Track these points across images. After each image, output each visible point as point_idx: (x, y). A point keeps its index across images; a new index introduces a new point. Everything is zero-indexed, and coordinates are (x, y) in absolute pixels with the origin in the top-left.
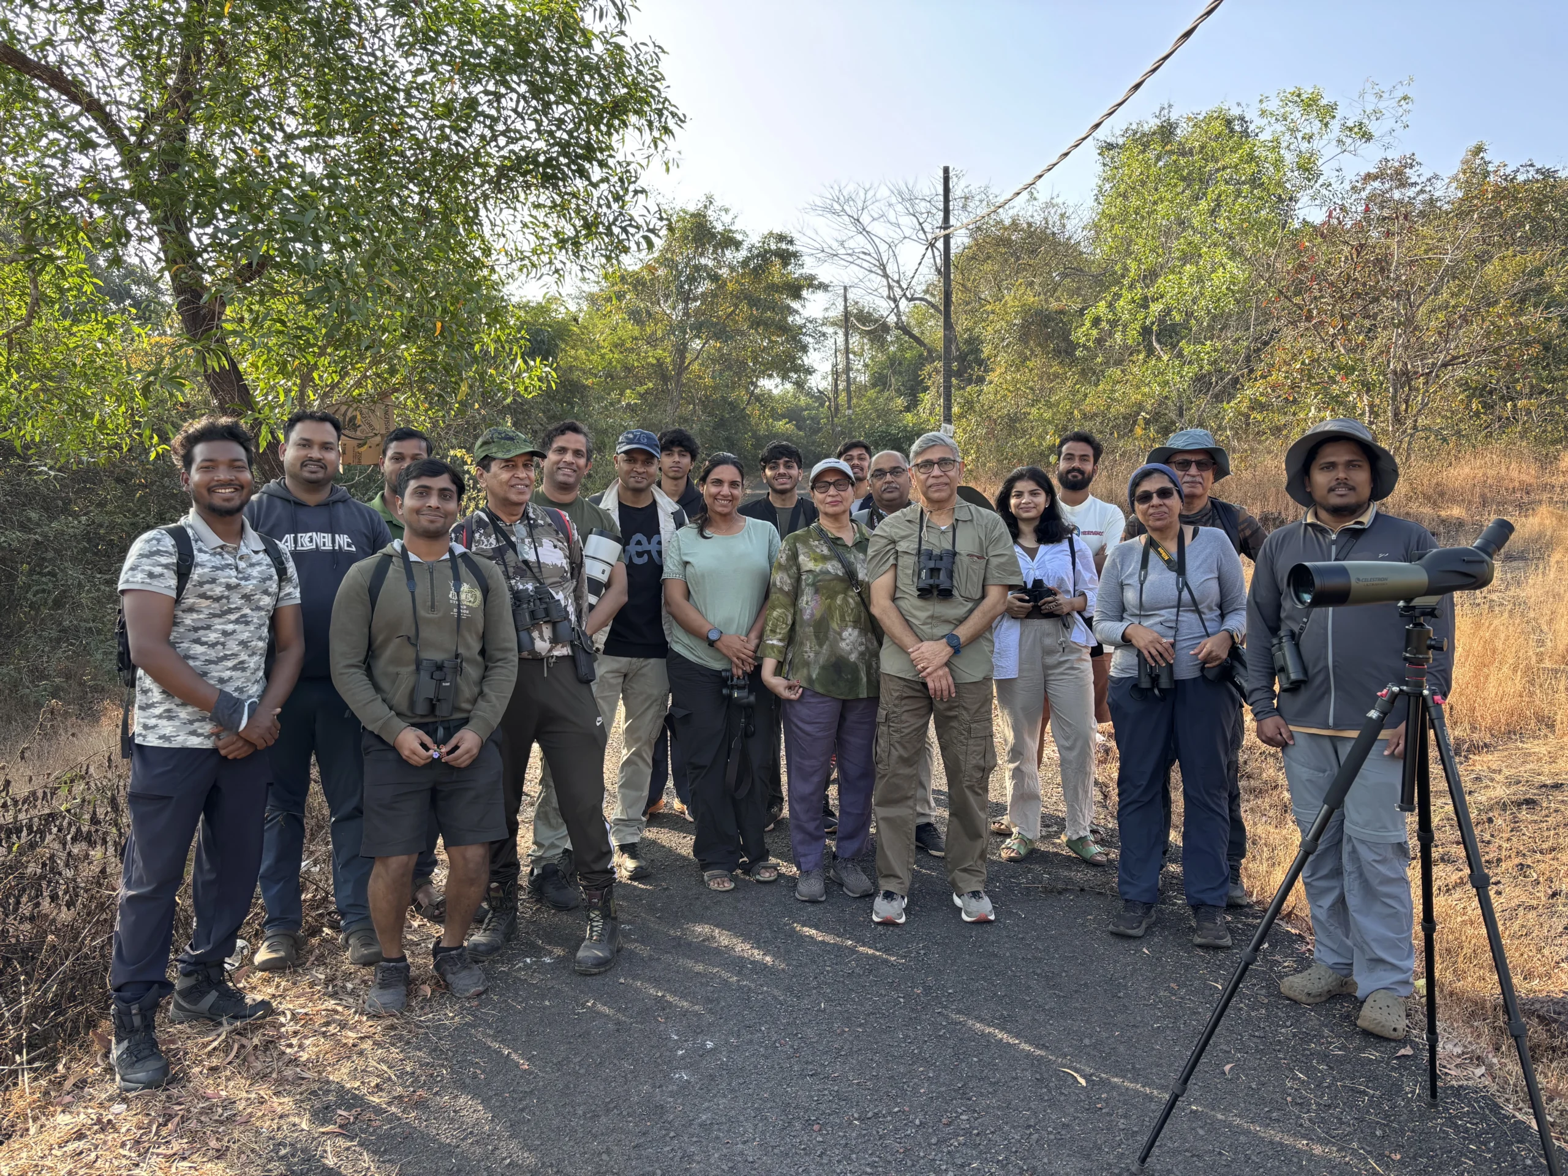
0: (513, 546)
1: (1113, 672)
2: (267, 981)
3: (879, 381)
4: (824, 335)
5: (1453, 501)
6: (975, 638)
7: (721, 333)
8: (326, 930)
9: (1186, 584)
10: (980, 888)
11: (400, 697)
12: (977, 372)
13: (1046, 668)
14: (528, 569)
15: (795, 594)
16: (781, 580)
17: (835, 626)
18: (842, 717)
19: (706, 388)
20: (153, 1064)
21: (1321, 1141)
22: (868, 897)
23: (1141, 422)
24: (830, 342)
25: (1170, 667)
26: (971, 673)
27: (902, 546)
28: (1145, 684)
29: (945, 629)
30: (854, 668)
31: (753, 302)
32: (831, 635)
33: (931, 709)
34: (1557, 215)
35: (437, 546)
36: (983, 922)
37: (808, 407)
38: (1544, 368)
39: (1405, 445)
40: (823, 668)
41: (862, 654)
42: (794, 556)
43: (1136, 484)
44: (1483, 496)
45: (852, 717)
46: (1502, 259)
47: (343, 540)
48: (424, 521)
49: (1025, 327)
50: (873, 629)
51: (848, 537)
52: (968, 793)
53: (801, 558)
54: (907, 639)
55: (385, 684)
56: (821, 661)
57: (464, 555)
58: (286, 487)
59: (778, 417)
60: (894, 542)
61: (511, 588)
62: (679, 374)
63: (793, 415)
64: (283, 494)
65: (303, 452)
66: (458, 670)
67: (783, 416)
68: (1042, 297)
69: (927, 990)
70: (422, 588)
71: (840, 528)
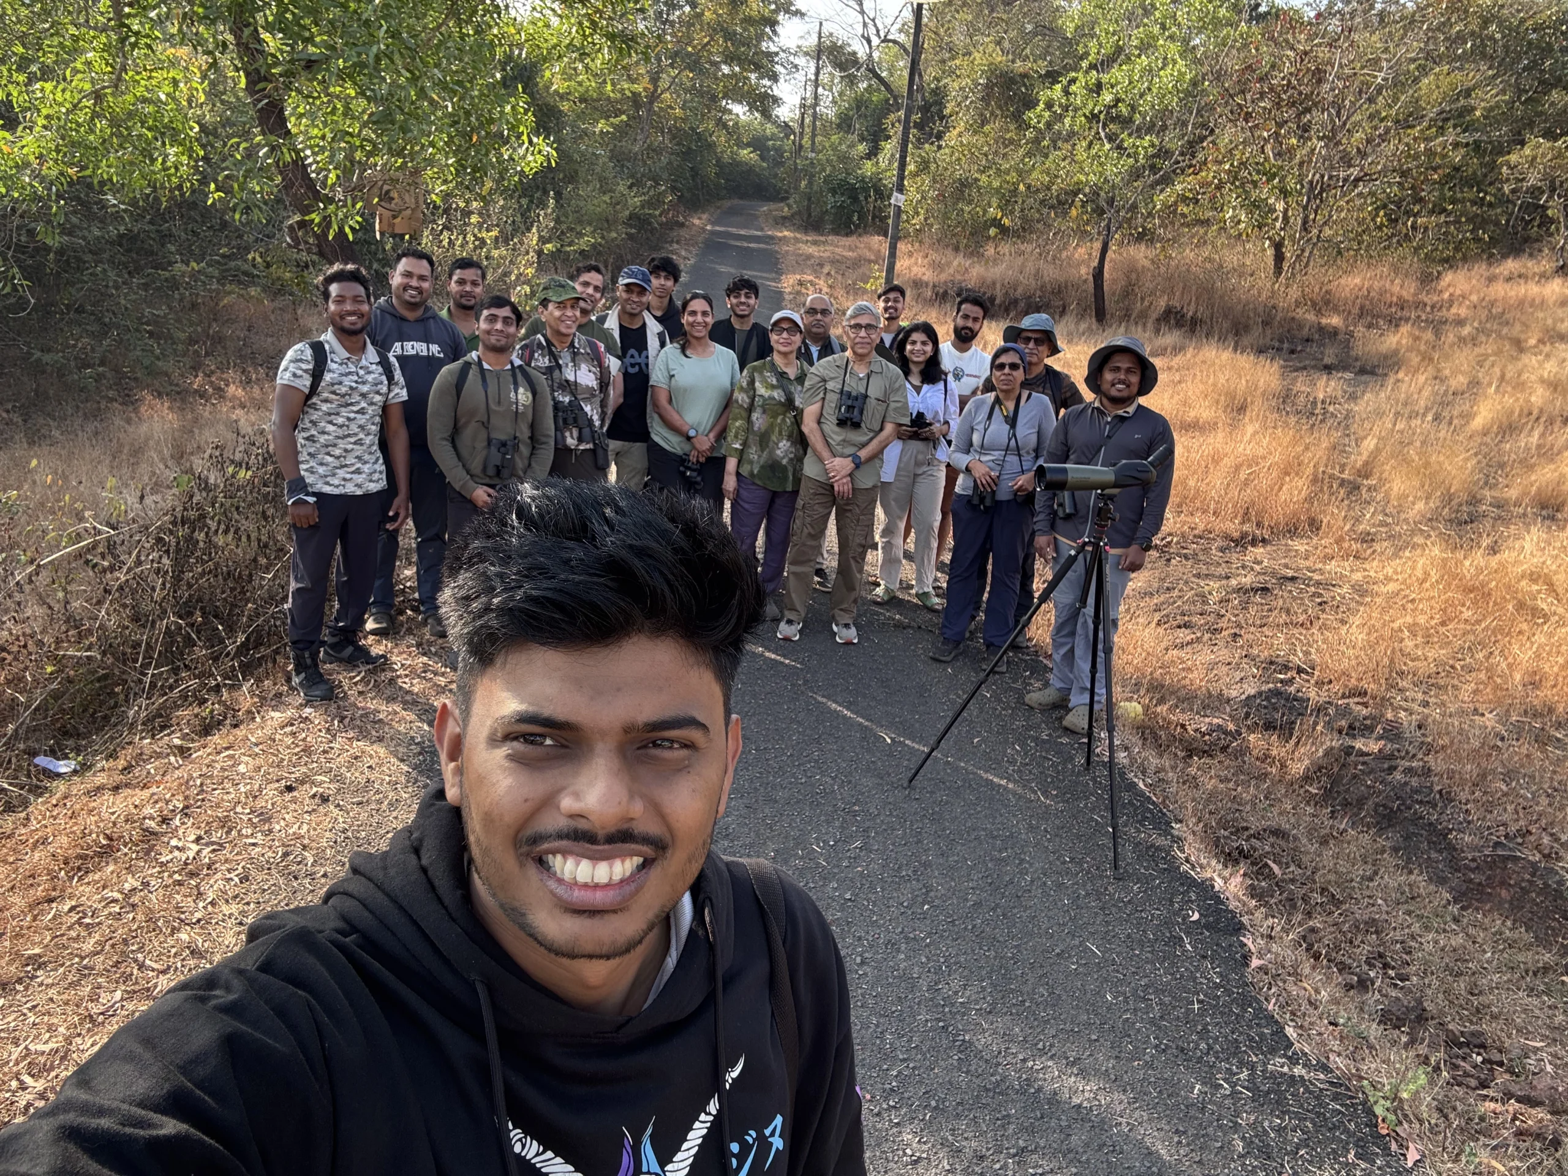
0: (559, 367)
1: (957, 489)
2: (379, 642)
3: (844, 123)
4: (796, 66)
5: (1336, 310)
6: (871, 459)
7: (694, 64)
8: (409, 612)
9: (1014, 435)
10: (850, 622)
11: (476, 465)
12: (938, 127)
13: (916, 475)
14: (570, 387)
15: (750, 409)
16: (741, 398)
17: (774, 438)
18: (772, 502)
19: (676, 119)
20: (323, 687)
21: (1015, 782)
22: (777, 621)
23: (1078, 204)
24: (800, 76)
25: (993, 492)
26: (866, 481)
27: (830, 385)
28: (976, 501)
29: (850, 450)
30: (784, 469)
31: (729, 36)
32: (771, 444)
33: (834, 502)
34: (1498, 36)
35: (502, 358)
36: (849, 643)
37: (773, 137)
38: (1450, 189)
39: (1307, 254)
40: (762, 467)
41: (791, 460)
42: (752, 382)
43: (996, 356)
44: (1362, 308)
45: (779, 502)
46: (1437, 75)
47: (435, 349)
48: (493, 340)
49: (989, 86)
50: (801, 442)
51: (792, 372)
52: (852, 562)
53: (757, 384)
54: (825, 453)
55: (464, 452)
56: (762, 462)
57: (520, 367)
58: (392, 305)
59: (740, 145)
60: (825, 381)
61: (554, 399)
62: (651, 103)
63: (758, 144)
64: (391, 310)
65: (406, 281)
66: (516, 448)
67: (748, 145)
68: (1010, 57)
69: (806, 682)
70: (492, 388)
71: (787, 365)
